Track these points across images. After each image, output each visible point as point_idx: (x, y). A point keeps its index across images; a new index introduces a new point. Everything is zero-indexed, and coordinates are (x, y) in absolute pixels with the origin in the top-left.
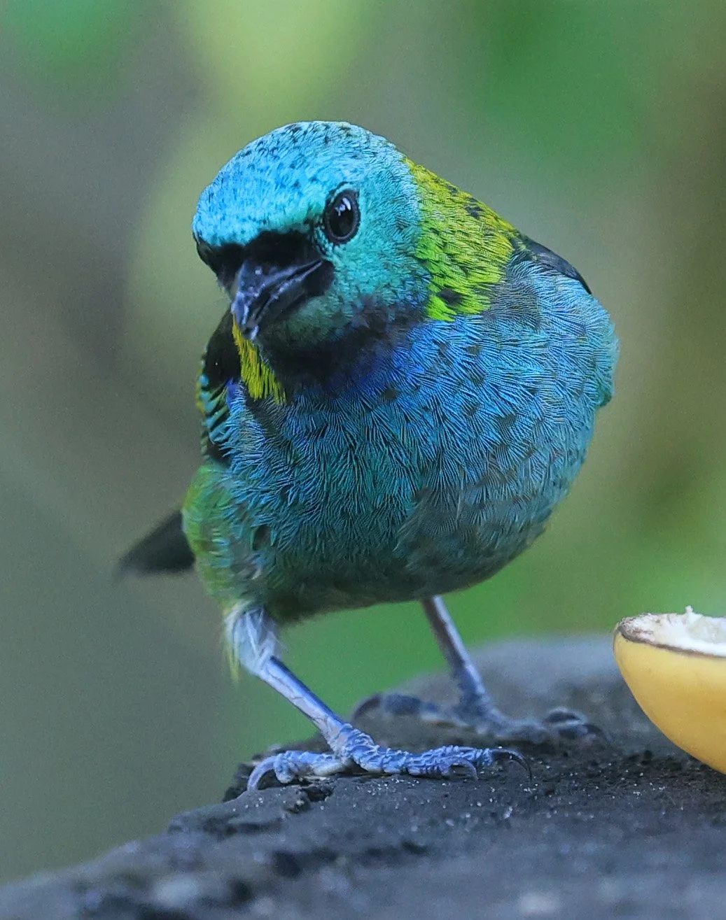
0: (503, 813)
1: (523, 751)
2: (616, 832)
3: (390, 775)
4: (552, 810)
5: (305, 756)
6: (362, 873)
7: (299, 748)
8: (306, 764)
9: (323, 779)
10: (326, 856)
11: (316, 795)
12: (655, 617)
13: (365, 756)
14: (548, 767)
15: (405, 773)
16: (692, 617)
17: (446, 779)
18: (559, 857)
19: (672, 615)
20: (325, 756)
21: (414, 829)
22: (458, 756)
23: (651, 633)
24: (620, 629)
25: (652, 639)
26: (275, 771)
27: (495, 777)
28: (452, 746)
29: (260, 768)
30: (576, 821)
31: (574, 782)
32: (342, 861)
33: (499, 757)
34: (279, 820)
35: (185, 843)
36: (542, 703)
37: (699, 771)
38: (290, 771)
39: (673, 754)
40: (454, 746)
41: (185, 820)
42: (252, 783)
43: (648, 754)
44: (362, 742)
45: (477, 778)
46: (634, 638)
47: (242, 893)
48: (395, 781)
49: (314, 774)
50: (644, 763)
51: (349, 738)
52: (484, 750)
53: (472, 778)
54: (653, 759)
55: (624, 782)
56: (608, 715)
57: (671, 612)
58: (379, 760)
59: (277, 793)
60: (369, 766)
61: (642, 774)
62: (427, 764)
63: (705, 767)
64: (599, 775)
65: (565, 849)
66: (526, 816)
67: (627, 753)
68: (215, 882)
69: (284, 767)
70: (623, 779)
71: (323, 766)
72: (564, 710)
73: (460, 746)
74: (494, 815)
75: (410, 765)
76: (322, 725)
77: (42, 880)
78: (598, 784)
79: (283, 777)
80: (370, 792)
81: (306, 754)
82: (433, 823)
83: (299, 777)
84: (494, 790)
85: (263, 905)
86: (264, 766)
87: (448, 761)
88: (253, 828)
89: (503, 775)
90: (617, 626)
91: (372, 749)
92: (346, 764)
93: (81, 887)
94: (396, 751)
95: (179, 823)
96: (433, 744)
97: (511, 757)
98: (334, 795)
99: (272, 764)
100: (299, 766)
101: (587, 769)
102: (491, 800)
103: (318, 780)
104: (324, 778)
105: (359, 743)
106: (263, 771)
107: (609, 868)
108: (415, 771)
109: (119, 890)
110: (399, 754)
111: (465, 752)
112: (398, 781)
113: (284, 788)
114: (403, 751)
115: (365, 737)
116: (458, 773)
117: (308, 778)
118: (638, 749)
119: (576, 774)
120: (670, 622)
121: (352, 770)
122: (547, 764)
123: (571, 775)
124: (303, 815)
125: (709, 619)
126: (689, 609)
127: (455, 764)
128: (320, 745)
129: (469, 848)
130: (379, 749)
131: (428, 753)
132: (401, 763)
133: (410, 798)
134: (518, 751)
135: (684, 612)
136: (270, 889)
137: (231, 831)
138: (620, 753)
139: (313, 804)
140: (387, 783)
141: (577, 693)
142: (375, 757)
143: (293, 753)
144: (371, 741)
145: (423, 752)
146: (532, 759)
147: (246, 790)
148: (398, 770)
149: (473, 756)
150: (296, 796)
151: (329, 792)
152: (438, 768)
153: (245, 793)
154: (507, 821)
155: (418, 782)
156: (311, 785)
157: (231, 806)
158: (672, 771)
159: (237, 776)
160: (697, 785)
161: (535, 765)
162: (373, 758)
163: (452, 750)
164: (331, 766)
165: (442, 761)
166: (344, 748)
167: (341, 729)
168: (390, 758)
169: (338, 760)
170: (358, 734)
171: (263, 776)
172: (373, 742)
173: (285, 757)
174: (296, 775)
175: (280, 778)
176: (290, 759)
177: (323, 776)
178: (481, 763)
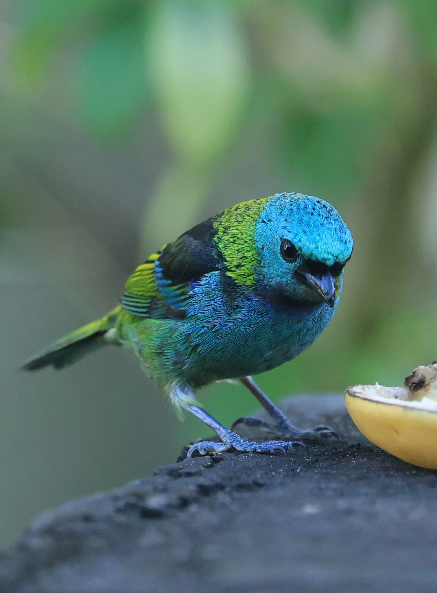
0: (297, 469)
1: (306, 443)
2: (344, 478)
3: (248, 452)
4: (317, 469)
6: (236, 495)
7: (209, 440)
8: (211, 447)
9: (219, 453)
10: (220, 487)
11: (216, 460)
12: (362, 386)
13: (237, 444)
14: (316, 450)
15: (255, 451)
16: (378, 386)
17: (272, 454)
18: (320, 489)
19: (370, 386)
20: (220, 443)
21: (258, 475)
22: (278, 444)
23: (361, 393)
24: (348, 391)
25: (361, 396)
26: (199, 449)
27: (293, 454)
28: (274, 441)
29: (192, 448)
30: (328, 474)
31: (327, 457)
32: (228, 489)
33: (295, 445)
34: (201, 471)
35: (161, 480)
37: (380, 453)
38: (205, 450)
39: (370, 445)
40: (276, 440)
41: (160, 470)
42: (189, 455)
43: (359, 445)
44: (236, 438)
46: (353, 395)
47: (184, 503)
48: (251, 455)
49: (215, 451)
50: (357, 449)
51: (231, 437)
52: (289, 442)
53: (283, 454)
54: (361, 447)
55: (349, 457)
56: (342, 428)
57: (369, 384)
58: (244, 446)
59: (200, 459)
60: (239, 448)
61: (356, 454)
62: (264, 448)
63: (383, 451)
64: (337, 454)
65: (323, 486)
66: (306, 471)
67: (350, 445)
68: (173, 498)
69: (203, 448)
70: (348, 455)
71: (219, 448)
72: (322, 426)
73: (278, 441)
74: (292, 470)
75: (257, 448)
77: (99, 496)
78: (337, 458)
79: (202, 452)
80: (239, 459)
81: (211, 442)
82: (266, 474)
84: (293, 459)
85: (193, 508)
86: (194, 447)
87: (273, 447)
88: (189, 474)
89: (297, 453)
90: (346, 390)
91: (240, 441)
92: (229, 447)
93: (116, 499)
94: (251, 442)
95: (158, 472)
96: (266, 439)
97: (300, 445)
98: (224, 461)
99: (197, 447)
100: (209, 447)
101: (332, 451)
102: (291, 464)
103: (217, 454)
104: (220, 453)
105: (235, 439)
106: (194, 450)
107: (341, 494)
108: (259, 450)
109: (132, 500)
110: (252, 444)
111: (280, 443)
112: (252, 455)
113: (203, 457)
114: (253, 442)
115: (237, 436)
116: (278, 452)
117: (213, 453)
118: (355, 443)
119: (328, 453)
120: (369, 389)
121: (232, 450)
123: (326, 453)
124: (211, 469)
125: (385, 388)
126: (377, 383)
127: (277, 448)
129: (282, 484)
130: (243, 441)
131: (265, 443)
132: (253, 447)
133: (257, 463)
134: (303, 443)
135: (374, 384)
136: (196, 501)
137: (180, 475)
138: (347, 444)
139: (215, 464)
140: (247, 456)
141: (329, 418)
142: (242, 444)
143: (207, 442)
145: (263, 442)
146: (309, 446)
147: (186, 458)
148: (251, 450)
149: (284, 445)
150: (208, 460)
151: (222, 459)
152: (269, 450)
153: (186, 459)
154: (298, 473)
155: (260, 456)
156: (214, 456)
157: (180, 465)
158: (369, 452)
159: (183, 452)
160: (380, 459)
161: (310, 449)
162: (241, 445)
163: (275, 442)
164: (223, 448)
165: (270, 446)
166: (228, 441)
167: (226, 432)
168: (248, 445)
169: (226, 446)
170: (234, 435)
171: (193, 452)
172: (241, 438)
173: (203, 444)
174: (208, 452)
175: (200, 453)
176: (205, 445)
177: (220, 452)
178: (287, 448)
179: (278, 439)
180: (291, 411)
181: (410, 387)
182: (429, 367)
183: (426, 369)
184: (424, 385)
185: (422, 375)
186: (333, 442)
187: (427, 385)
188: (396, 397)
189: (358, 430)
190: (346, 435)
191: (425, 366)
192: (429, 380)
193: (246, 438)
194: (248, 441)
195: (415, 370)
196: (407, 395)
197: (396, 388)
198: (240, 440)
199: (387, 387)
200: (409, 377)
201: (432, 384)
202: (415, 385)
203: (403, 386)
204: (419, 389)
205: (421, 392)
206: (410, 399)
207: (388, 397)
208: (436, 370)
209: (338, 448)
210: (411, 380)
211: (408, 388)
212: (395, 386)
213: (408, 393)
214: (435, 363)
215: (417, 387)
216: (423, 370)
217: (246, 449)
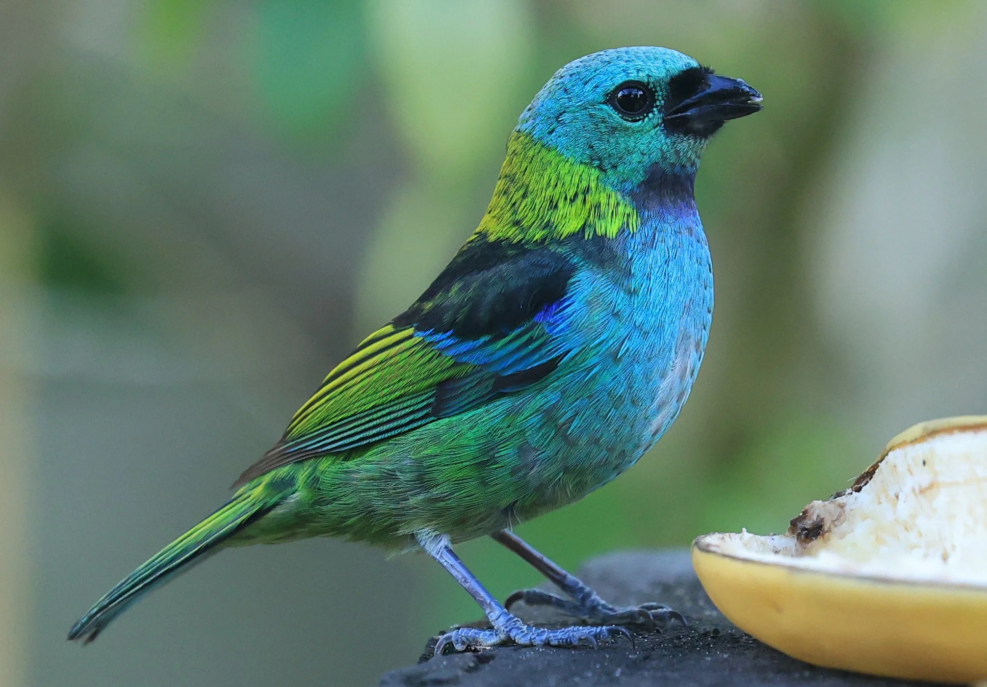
0: (615, 672)
1: (629, 629)
2: (693, 685)
3: (535, 646)
4: (648, 671)
5: (474, 632)
7: (470, 626)
8: (474, 639)
9: (488, 648)
11: (483, 659)
12: (721, 536)
13: (517, 634)
14: (646, 640)
15: (547, 644)
16: (746, 535)
17: (575, 648)
19: (732, 534)
20: (488, 633)
22: (584, 631)
23: (718, 547)
24: (696, 544)
25: (719, 551)
26: (453, 643)
27: (609, 648)
28: (578, 627)
29: (442, 640)
30: (666, 679)
31: (664, 651)
33: (614, 633)
34: (458, 677)
36: (641, 597)
37: (751, 643)
38: (463, 643)
39: (733, 632)
41: (392, 677)
42: (438, 652)
43: (716, 631)
44: (516, 624)
46: (706, 550)
48: (539, 650)
49: (481, 646)
50: (712, 637)
51: (507, 621)
52: (602, 628)
53: (593, 648)
54: (720, 635)
55: (699, 650)
56: (688, 605)
57: (732, 532)
58: (529, 637)
59: (457, 658)
60: (521, 640)
62: (563, 638)
63: (755, 641)
64: (682, 646)
66: (630, 675)
67: (702, 631)
69: (460, 640)
70: (698, 649)
73: (583, 627)
74: (607, 675)
78: (681, 652)
79: (459, 647)
80: (521, 657)
81: (473, 630)
82: (565, 679)
83: (471, 647)
84: (608, 656)
86: (445, 639)
87: (577, 636)
88: (438, 683)
89: (615, 645)
90: (694, 541)
91: (522, 628)
92: (503, 639)
94: (540, 629)
95: (387, 679)
96: (565, 625)
97: (621, 633)
98: (496, 661)
99: (450, 637)
100: (471, 639)
101: (673, 642)
102: (606, 664)
103: (485, 649)
105: (514, 625)
106: (445, 643)
108: (555, 643)
110: (541, 632)
111: (588, 629)
114: (543, 629)
115: (517, 621)
116: (583, 645)
117: (478, 648)
118: (709, 628)
119: (666, 645)
120: (731, 538)
121: (508, 642)
122: (645, 638)
123: (662, 646)
124: (474, 674)
125: (757, 537)
126: (744, 529)
127: (583, 638)
130: (527, 629)
131: (562, 630)
132: (544, 637)
133: (549, 662)
134: (626, 628)
135: (740, 532)
137: (424, 684)
138: (696, 631)
139: (482, 666)
140: (533, 652)
141: (666, 589)
142: (525, 635)
143: (465, 630)
144: (521, 622)
145: (559, 630)
146: (635, 635)
147: (433, 656)
148: (541, 643)
149: (594, 631)
150: (469, 660)
151: (492, 657)
152: (570, 640)
153: (433, 658)
154: (617, 680)
155: (554, 651)
156: (480, 653)
157: (424, 667)
158: (733, 643)
159: (428, 646)
160: (750, 654)
161: (636, 638)
162: (523, 636)
163: (578, 629)
164: (494, 640)
165: (573, 635)
166: (503, 628)
167: (500, 613)
168: (536, 634)
169: (498, 637)
170: (513, 618)
171: (444, 646)
172: (523, 623)
173: (460, 633)
174: (469, 646)
175: (456, 648)
176: (463, 634)
178: (600, 637)
180: (605, 579)
181: (799, 535)
182: (829, 503)
183: (825, 505)
184: (821, 532)
185: (818, 516)
186: (674, 628)
187: (827, 532)
188: (776, 552)
189: (715, 608)
190: (694, 616)
191: (823, 501)
192: (828, 525)
193: (531, 623)
194: (534, 628)
195: (806, 507)
196: (793, 549)
197: (774, 537)
198: (523, 626)
199: (761, 535)
200: (797, 519)
201: (834, 530)
202: (806, 532)
203: (787, 533)
204: (814, 538)
205: (816, 543)
206: (800, 554)
207: (763, 551)
208: (842, 506)
209: (682, 637)
210: (800, 525)
211: (796, 537)
212: (775, 535)
213: (796, 545)
214: (839, 495)
215: (811, 535)
216: (819, 508)
217: (533, 641)
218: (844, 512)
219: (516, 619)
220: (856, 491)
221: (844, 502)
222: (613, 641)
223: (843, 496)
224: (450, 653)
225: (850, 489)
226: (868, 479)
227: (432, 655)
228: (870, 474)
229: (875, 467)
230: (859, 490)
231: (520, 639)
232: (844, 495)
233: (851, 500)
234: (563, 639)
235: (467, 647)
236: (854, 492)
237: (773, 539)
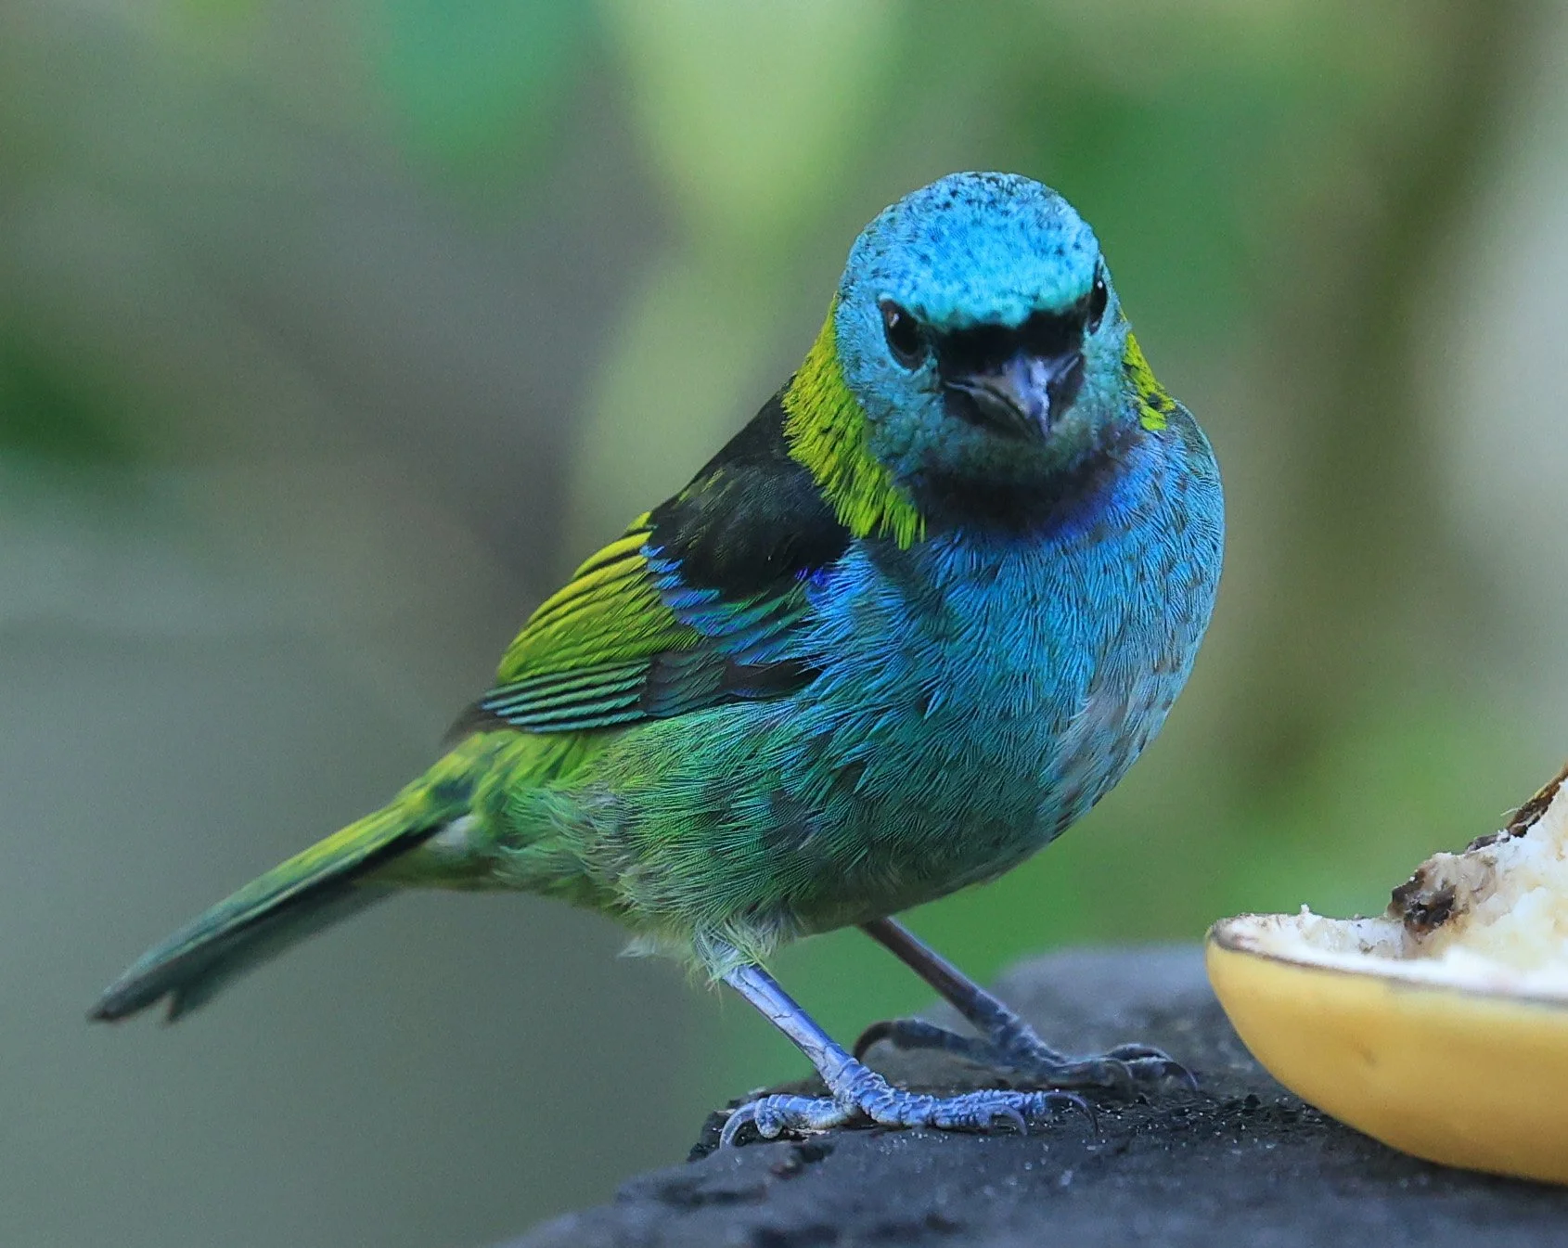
0: (1060, 1176)
1: (1088, 1097)
2: (1206, 1202)
3: (910, 1128)
4: (1123, 1174)
5: (795, 1101)
7: (787, 1092)
8: (796, 1114)
9: (820, 1132)
10: (824, 1235)
11: (811, 1153)
12: (1261, 919)
13: (875, 1103)
14: (1119, 1117)
15: (931, 1125)
16: (1309, 919)
17: (984, 1132)
18: (1134, 1237)
19: (1281, 916)
20: (821, 1102)
21: (942, 1199)
22: (1002, 1101)
23: (1255, 940)
24: (1215, 934)
25: (1257, 948)
26: (756, 1122)
27: (1048, 1131)
28: (991, 1090)
29: (735, 1117)
30: (1158, 1190)
31: (1153, 1137)
32: (847, 1241)
33: (1056, 1105)
34: (763, 1187)
35: (638, 1216)
36: (1111, 1033)
37: (1318, 1123)
38: (775, 1122)
39: (1285, 1099)
40: (994, 1090)
41: (638, 1187)
42: (726, 1138)
43: (1252, 1100)
44: (873, 1084)
45: (1025, 1132)
46: (1232, 945)
48: (916, 1136)
49: (807, 1127)
50: (1244, 1111)
51: (856, 1079)
52: (1035, 1093)
53: (1018, 1132)
54: (1259, 1106)
55: (1220, 1136)
56: (1199, 1051)
57: (1280, 913)
58: (896, 1108)
59: (760, 1152)
60: (883, 1117)
62: (961, 1112)
63: (1326, 1118)
64: (1187, 1127)
65: (1141, 1227)
66: (1090, 1183)
67: (1225, 1100)
69: (768, 1116)
70: (1218, 1133)
71: (819, 1117)
72: (1136, 1045)
73: (1001, 1091)
74: (1046, 1181)
75: (937, 1115)
76: (818, 1059)
78: (1186, 1140)
79: (766, 1130)
80: (882, 1149)
81: (795, 1099)
82: (967, 1191)
83: (788, 1130)
84: (1047, 1147)
86: (741, 1114)
87: (988, 1108)
88: (727, 1198)
89: (1060, 1127)
90: (1209, 931)
92: (850, 1114)
94: (919, 1096)
95: (630, 1191)
96: (966, 1088)
97: (1071, 1104)
98: (835, 1154)
99: (750, 1112)
100: (788, 1115)
101: (1171, 1120)
102: (1043, 1162)
103: (813, 1134)
104: (823, 1132)
105: (870, 1086)
106: (740, 1122)
108: (944, 1122)
110: (921, 1101)
111: (1010, 1097)
114: (926, 1095)
115: (876, 1078)
116: (1001, 1125)
117: (802, 1131)
118: (1238, 1094)
119: (1157, 1126)
120: (1279, 924)
121: (859, 1121)
122: (1119, 1113)
123: (1150, 1128)
124: (794, 1182)
125: (1331, 922)
126: (1305, 907)
127: (998, 1113)
128: (816, 1088)
129: (1015, 1223)
130: (895, 1094)
131: (961, 1099)
132: (925, 1111)
133: (936, 1159)
135: (1297, 912)
137: (698, 1201)
138: (1214, 1099)
139: (807, 1166)
140: (906, 1139)
141: (1158, 1020)
142: (891, 1105)
143: (779, 1098)
144: (884, 1082)
145: (954, 1097)
146: (1098, 1106)
147: (718, 1146)
148: (919, 1122)
149: (1021, 1101)
150: (784, 1154)
151: (828, 1149)
152: (974, 1118)
153: (717, 1152)
154: (1063, 1192)
155: (946, 1137)
156: (804, 1141)
157: (700, 1167)
158: (1285, 1122)
159: (706, 1128)
160: (1317, 1143)
161: (1101, 1114)
162: (886, 1107)
163: (992, 1095)
164: (832, 1116)
165: (978, 1108)
166: (848, 1092)
167: (843, 1066)
168: (911, 1105)
169: (840, 1108)
170: (869, 1074)
171: (739, 1127)
172: (886, 1083)
173: (769, 1104)
174: (784, 1127)
175: (762, 1132)
176: (775, 1106)
177: (821, 1129)
178: (1031, 1111)
179: (1002, 1085)
180: (1043, 1000)
181: (1409, 917)
182: (1467, 857)
183: (1456, 862)
184: (1451, 913)
185: (1445, 882)
186: (1173, 1095)
187: (1462, 912)
188: (1366, 951)
189: (1251, 1057)
190: (1211, 1070)
191: (1453, 854)
192: (1463, 898)
194: (908, 1094)
195: (1424, 865)
196: (1398, 943)
197: (1363, 922)
198: (885, 1090)
199: (1337, 919)
200: (1404, 888)
201: (1475, 908)
202: (1422, 912)
203: (1385, 915)
204: (1436, 924)
205: (1442, 932)
206: (1410, 954)
207: (1341, 949)
208: (1489, 864)
209: (1187, 1110)
210: (1411, 900)
211: (1403, 922)
212: (1363, 918)
213: (1402, 937)
214: (1484, 842)
215: (1430, 918)
216: (1447, 867)
217: (902, 1117)
218: (1494, 873)
219: (873, 1074)
220: (1516, 836)
221: (1494, 855)
222: (1057, 1118)
223: (1492, 845)
224: (749, 1141)
225: (1506, 831)
226: (1539, 812)
227: (714, 1146)
228: (1542, 804)
229: (1552, 790)
230: (1521, 833)
231: (880, 1113)
232: (1493, 842)
233: (1506, 851)
234: (960, 1117)
235: (782, 1131)
236: (1512, 837)
237: (1359, 925)
